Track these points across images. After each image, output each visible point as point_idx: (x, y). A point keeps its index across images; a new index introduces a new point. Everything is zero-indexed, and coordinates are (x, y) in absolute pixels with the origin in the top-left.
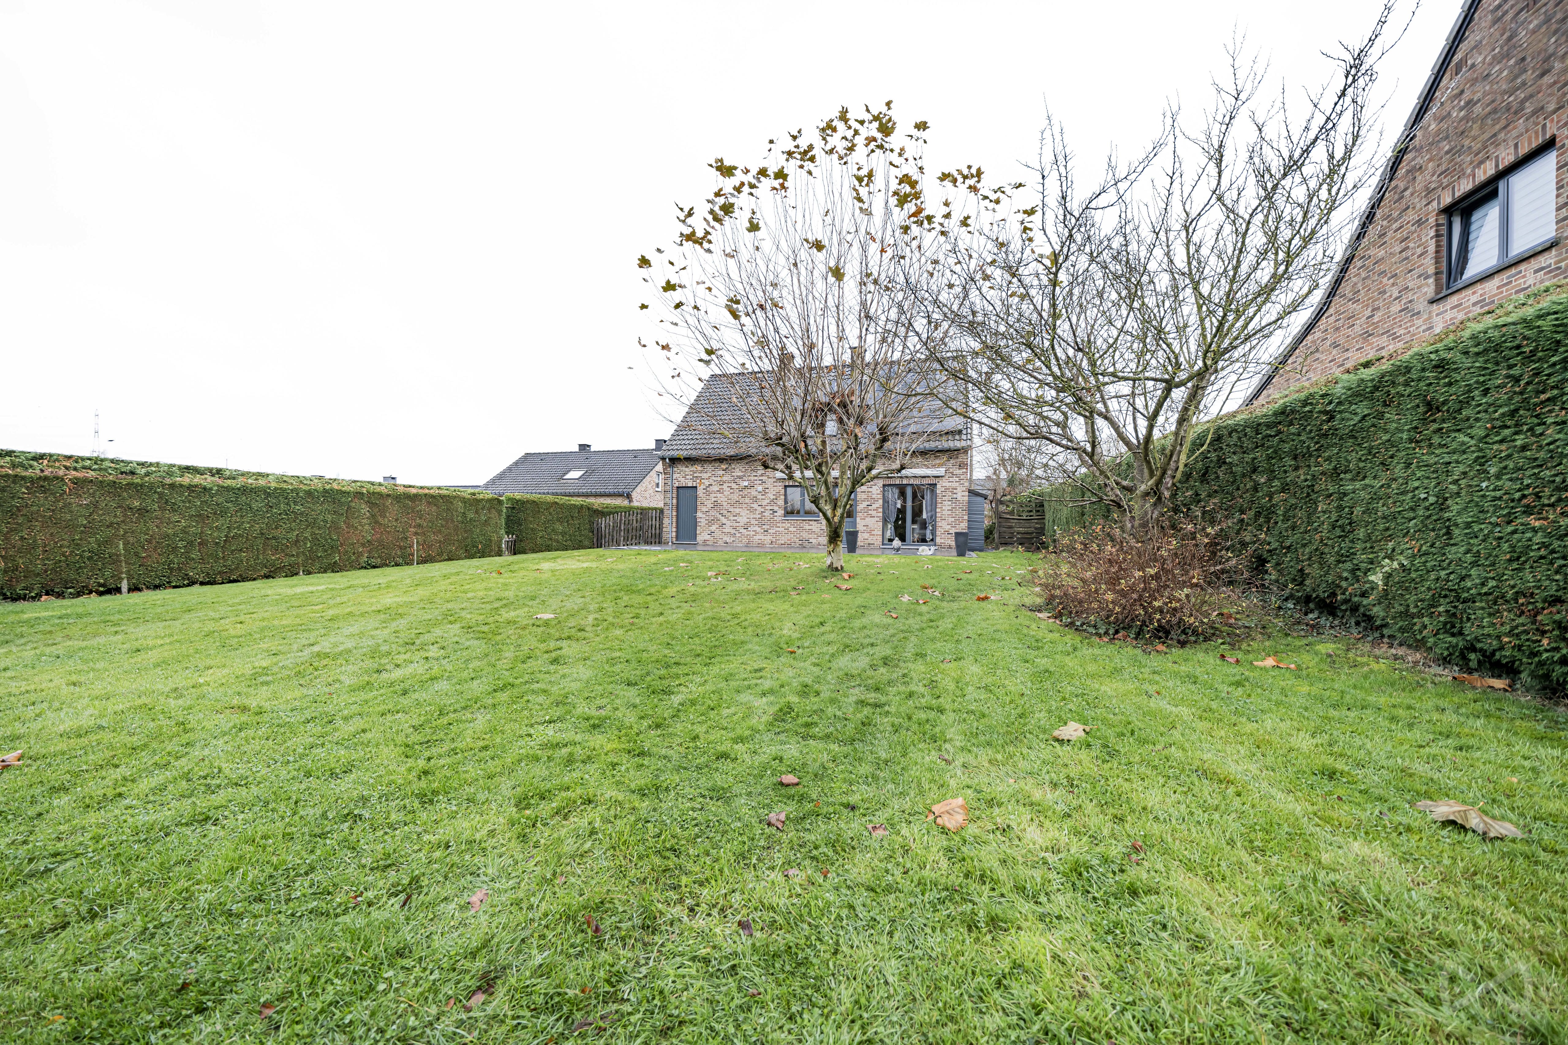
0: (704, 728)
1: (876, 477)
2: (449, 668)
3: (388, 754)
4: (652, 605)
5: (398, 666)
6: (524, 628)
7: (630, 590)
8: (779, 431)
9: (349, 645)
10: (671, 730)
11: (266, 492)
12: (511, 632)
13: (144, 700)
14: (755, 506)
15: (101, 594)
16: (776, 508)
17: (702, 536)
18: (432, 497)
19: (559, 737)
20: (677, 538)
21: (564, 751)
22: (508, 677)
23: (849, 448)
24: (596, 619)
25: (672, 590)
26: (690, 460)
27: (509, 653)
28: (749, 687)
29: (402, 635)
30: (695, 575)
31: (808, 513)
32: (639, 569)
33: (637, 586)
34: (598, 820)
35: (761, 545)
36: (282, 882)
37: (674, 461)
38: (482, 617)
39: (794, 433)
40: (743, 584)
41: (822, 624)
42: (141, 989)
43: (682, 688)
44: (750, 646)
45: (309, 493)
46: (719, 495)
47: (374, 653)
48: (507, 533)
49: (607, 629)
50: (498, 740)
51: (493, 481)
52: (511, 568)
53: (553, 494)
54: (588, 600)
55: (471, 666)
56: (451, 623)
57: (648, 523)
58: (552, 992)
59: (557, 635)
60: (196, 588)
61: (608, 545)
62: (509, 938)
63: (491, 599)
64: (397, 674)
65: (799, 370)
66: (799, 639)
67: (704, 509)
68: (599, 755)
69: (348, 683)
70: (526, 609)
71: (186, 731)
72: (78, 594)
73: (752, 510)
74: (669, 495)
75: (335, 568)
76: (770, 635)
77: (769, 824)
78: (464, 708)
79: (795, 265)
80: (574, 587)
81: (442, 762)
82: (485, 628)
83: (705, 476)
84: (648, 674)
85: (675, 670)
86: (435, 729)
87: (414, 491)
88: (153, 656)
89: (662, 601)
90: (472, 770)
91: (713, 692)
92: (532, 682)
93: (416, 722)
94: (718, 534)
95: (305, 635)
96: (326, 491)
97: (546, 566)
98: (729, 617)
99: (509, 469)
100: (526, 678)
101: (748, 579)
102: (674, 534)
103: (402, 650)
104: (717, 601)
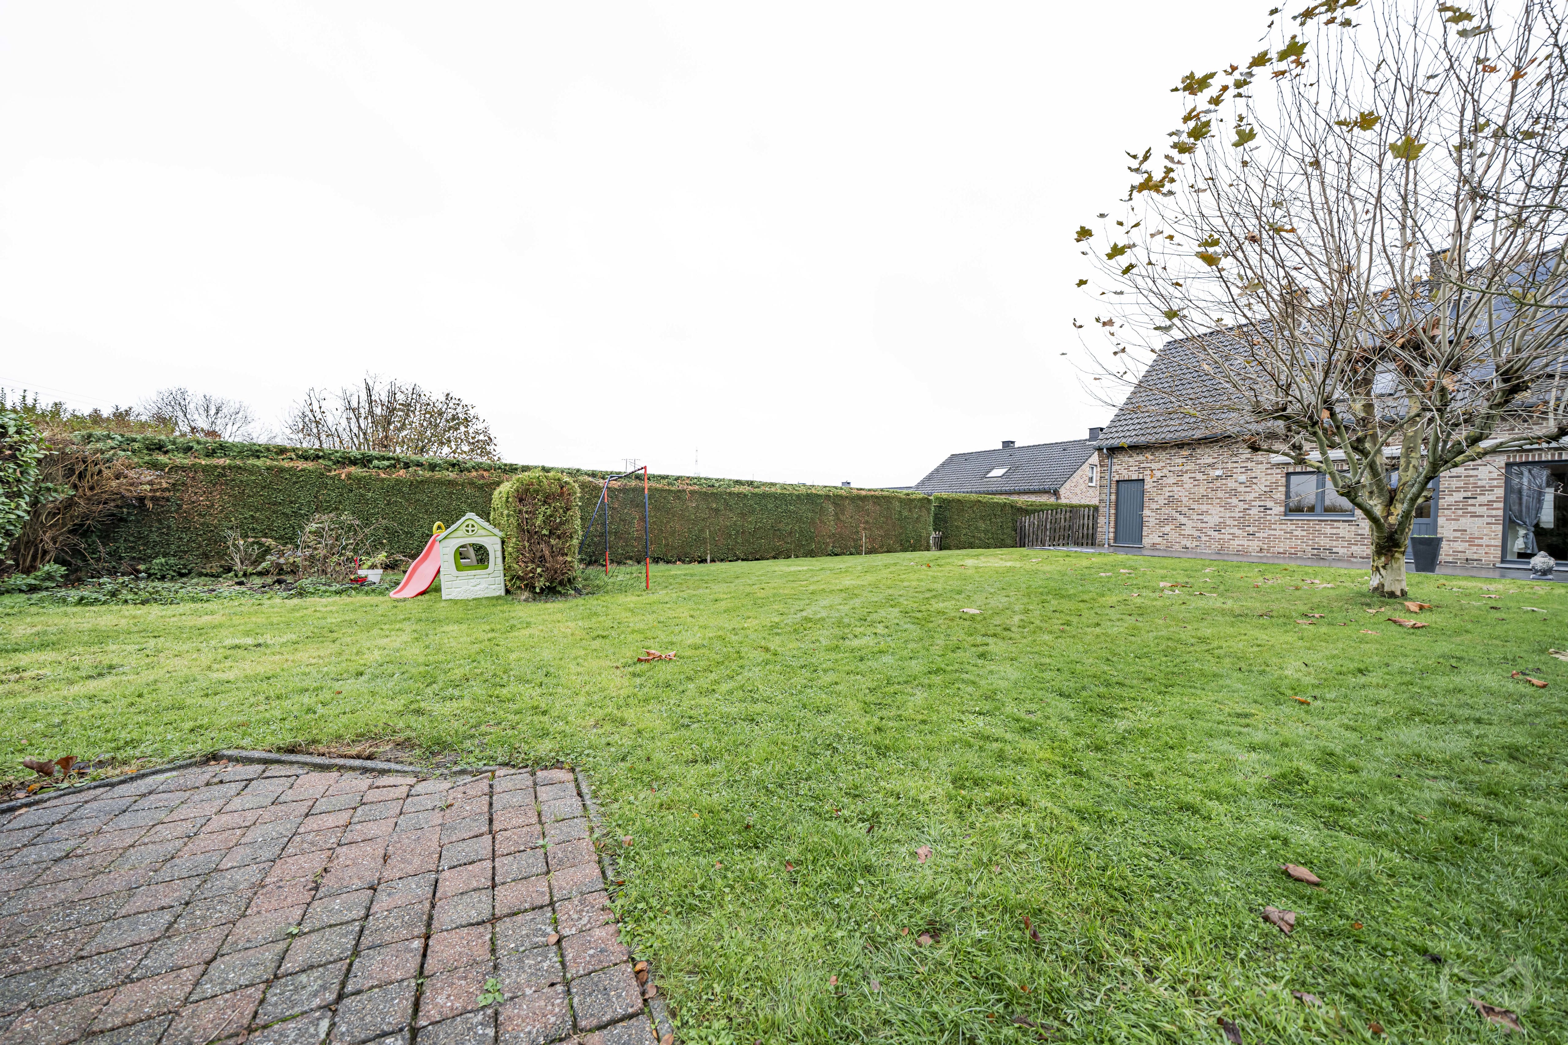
0: (1160, 767)
1: (1494, 451)
2: (893, 645)
3: (853, 706)
4: (1086, 613)
5: (856, 636)
6: (952, 620)
7: (1059, 594)
8: (1281, 400)
9: (824, 614)
10: (1114, 757)
11: (775, 497)
12: (941, 621)
13: (720, 633)
14: (1234, 501)
15: (699, 562)
16: (1269, 504)
17: (1150, 538)
18: (877, 497)
19: (989, 731)
20: (1116, 539)
21: (995, 745)
22: (940, 663)
23: (1426, 409)
24: (1022, 620)
25: (1112, 599)
26: (1135, 448)
27: (940, 641)
28: (1228, 734)
29: (857, 611)
30: (1142, 584)
31: (1329, 510)
32: (1069, 572)
33: (1067, 590)
34: (1033, 825)
35: (1242, 553)
36: (793, 781)
37: (1113, 451)
38: (916, 605)
39: (1310, 398)
40: (1214, 601)
41: (1360, 671)
42: (728, 816)
43: (1127, 714)
44: (1228, 682)
45: (798, 496)
46: (1175, 489)
47: (839, 623)
48: (935, 530)
49: (1034, 632)
50: (935, 718)
51: (923, 483)
52: (939, 562)
53: (976, 492)
54: (1013, 599)
55: (909, 646)
56: (892, 606)
57: (1078, 522)
58: (992, 971)
59: (983, 631)
60: (739, 562)
61: (1032, 545)
62: (951, 900)
63: (923, 589)
64: (856, 643)
65: (1321, 309)
66: (1314, 686)
67: (1154, 506)
68: (1031, 760)
69: (824, 643)
70: (953, 602)
71: (741, 658)
72: (690, 562)
73: (1227, 507)
74: (1106, 491)
75: (811, 554)
76: (1262, 673)
77: (1266, 919)
78: (906, 682)
79: (1316, 164)
80: (997, 585)
81: (891, 724)
82: (919, 615)
83: (1154, 466)
84: (1084, 688)
85: (1117, 690)
86: (885, 694)
87: (863, 493)
88: (723, 605)
89: (1097, 610)
90: (914, 739)
91: (1173, 728)
92: (961, 671)
93: (872, 685)
94: (1173, 536)
95: (798, 602)
96: (808, 495)
97: (970, 562)
98: (1193, 641)
99: (937, 470)
100: (956, 666)
101: (1221, 595)
102: (1112, 535)
103: (858, 624)
104: (1174, 618)
